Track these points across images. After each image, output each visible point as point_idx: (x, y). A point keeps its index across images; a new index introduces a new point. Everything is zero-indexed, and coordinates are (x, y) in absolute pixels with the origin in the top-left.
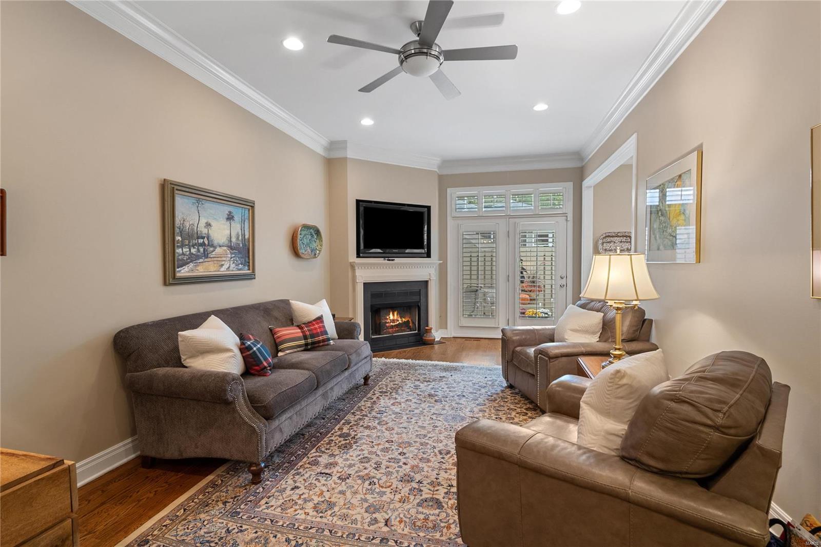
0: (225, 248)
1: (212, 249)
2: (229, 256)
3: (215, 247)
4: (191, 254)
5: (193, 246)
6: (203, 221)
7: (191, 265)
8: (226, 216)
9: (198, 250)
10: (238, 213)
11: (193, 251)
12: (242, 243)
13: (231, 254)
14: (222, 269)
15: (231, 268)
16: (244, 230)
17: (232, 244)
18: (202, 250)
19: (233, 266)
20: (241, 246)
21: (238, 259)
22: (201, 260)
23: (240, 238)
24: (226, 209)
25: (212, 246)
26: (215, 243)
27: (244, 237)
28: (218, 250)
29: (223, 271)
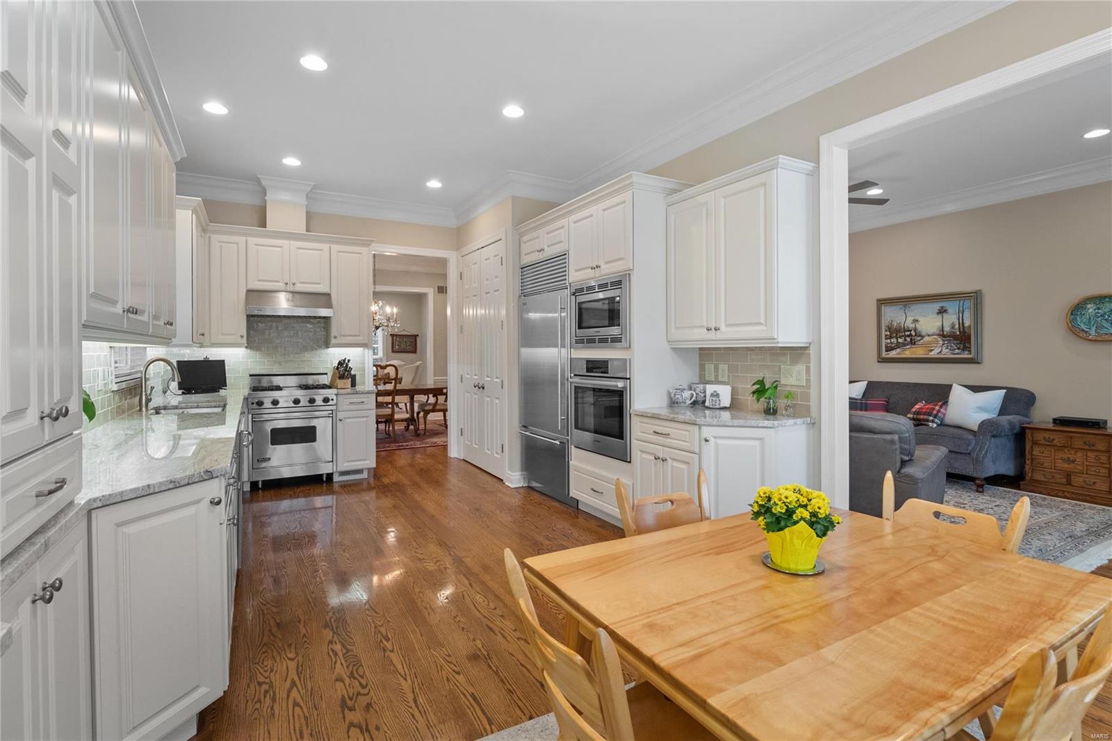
0: (935, 337)
1: (919, 338)
2: (941, 342)
3: (923, 337)
4: (898, 342)
5: (900, 337)
6: (910, 320)
7: (898, 350)
8: (937, 311)
9: (905, 340)
10: (952, 307)
11: (900, 340)
12: (960, 331)
13: (944, 341)
14: (932, 353)
15: (943, 353)
16: (963, 319)
17: (945, 333)
18: (908, 339)
19: (945, 351)
20: (958, 333)
21: (953, 345)
22: (907, 347)
23: (957, 326)
24: (937, 306)
25: (920, 336)
26: (924, 333)
27: (963, 324)
28: (927, 339)
29: (933, 354)
